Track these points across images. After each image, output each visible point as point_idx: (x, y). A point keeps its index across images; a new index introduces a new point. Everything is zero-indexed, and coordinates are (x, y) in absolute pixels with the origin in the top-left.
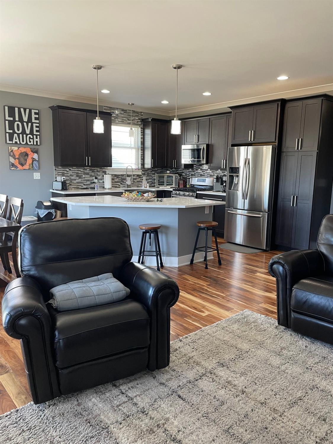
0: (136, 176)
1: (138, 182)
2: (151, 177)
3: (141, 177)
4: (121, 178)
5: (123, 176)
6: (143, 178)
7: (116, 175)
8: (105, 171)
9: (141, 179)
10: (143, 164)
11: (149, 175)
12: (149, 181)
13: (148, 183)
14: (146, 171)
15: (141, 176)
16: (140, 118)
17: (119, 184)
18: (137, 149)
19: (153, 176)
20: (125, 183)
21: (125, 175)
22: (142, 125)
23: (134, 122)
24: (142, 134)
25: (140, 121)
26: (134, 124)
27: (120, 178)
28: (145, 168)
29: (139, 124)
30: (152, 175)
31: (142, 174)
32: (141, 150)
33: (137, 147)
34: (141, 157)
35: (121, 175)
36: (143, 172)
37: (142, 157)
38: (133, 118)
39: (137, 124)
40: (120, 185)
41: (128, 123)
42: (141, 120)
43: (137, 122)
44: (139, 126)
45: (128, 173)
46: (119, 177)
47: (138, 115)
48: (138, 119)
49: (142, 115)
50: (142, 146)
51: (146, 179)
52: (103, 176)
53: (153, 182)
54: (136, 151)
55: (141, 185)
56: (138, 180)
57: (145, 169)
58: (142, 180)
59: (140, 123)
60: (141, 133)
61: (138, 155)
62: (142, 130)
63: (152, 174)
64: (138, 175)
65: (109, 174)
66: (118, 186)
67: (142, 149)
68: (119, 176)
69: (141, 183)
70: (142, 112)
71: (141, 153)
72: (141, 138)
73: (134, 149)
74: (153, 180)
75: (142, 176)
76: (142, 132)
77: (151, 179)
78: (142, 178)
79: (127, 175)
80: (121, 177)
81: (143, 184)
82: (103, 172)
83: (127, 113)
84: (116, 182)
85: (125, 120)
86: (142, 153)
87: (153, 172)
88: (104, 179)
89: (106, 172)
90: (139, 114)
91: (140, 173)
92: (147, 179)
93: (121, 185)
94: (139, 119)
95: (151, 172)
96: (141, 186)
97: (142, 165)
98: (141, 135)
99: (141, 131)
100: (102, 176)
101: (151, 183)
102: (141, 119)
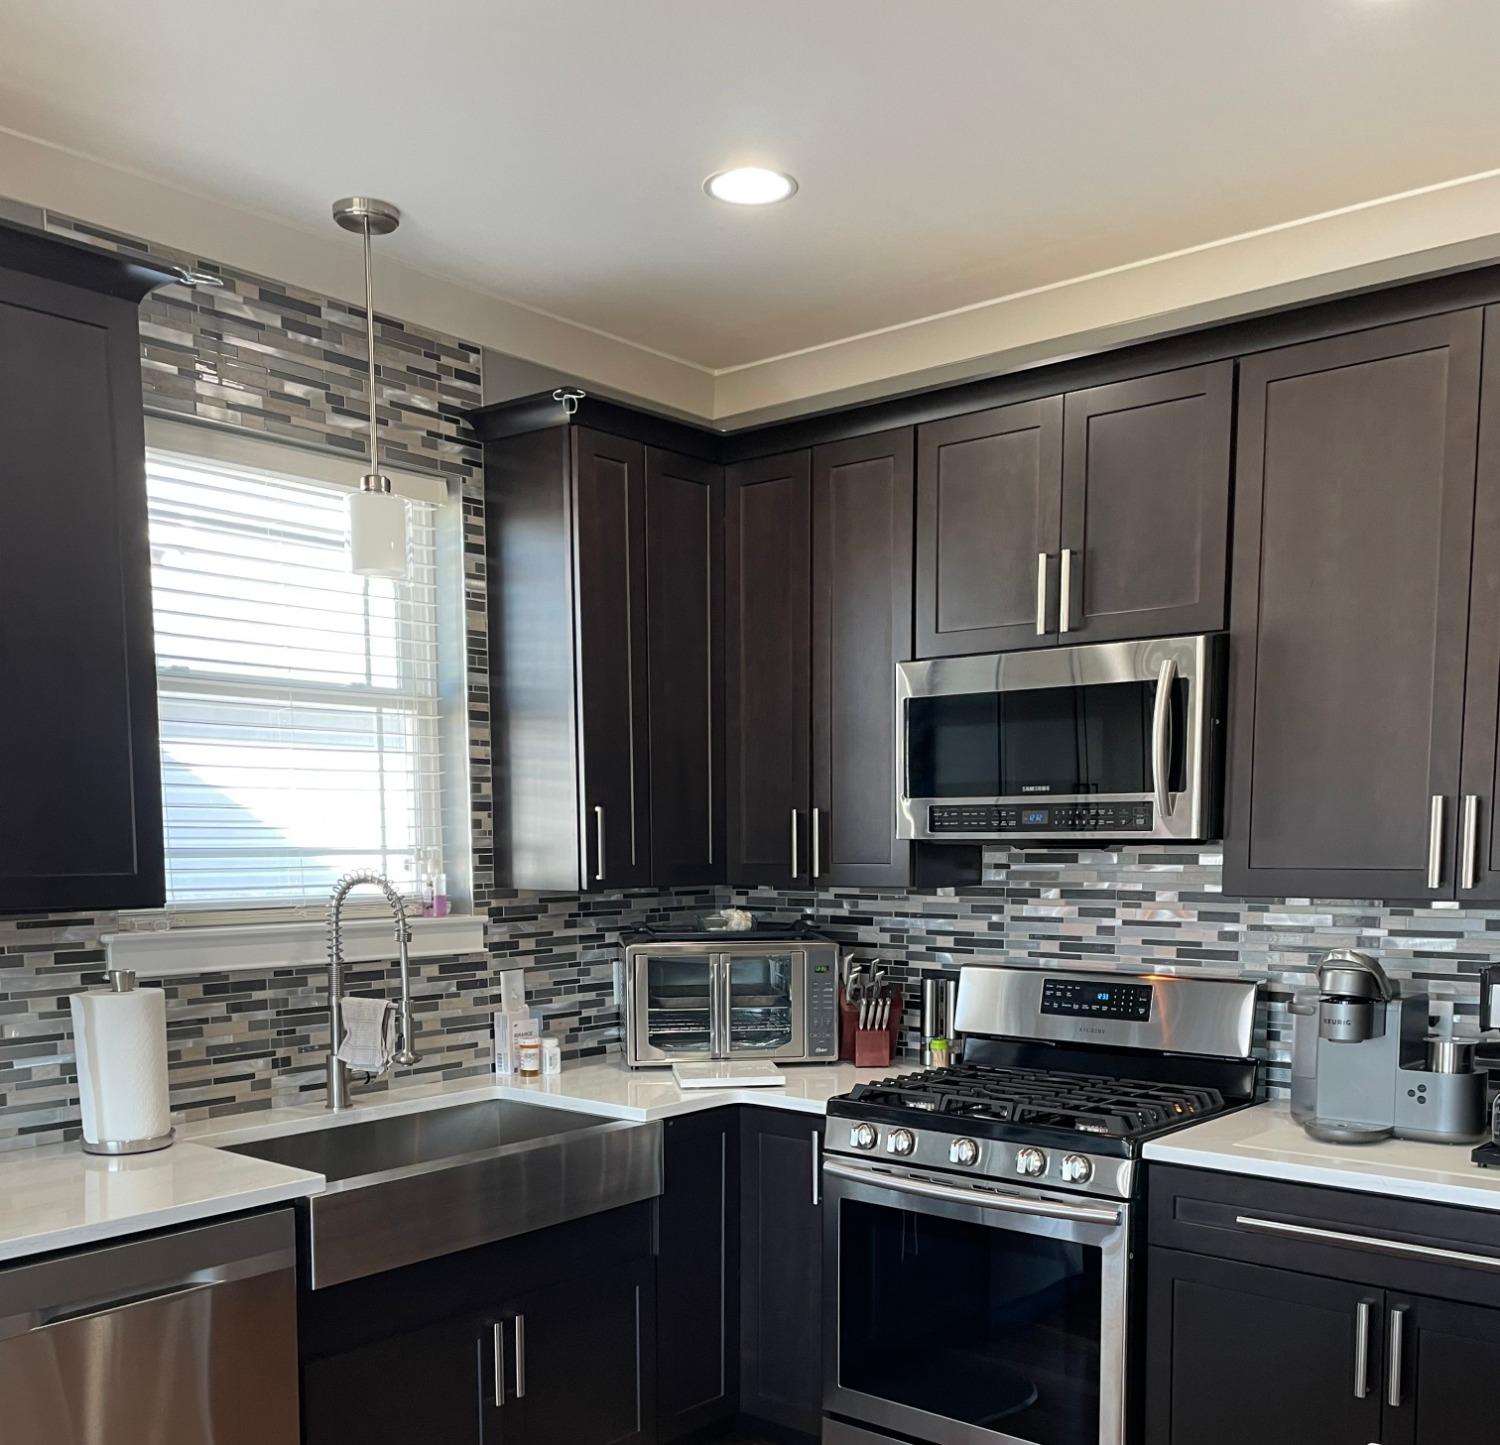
0: (434, 970)
1: (453, 1025)
2: (572, 973)
3: (480, 975)
4: (275, 1003)
5: (303, 982)
6: (502, 990)
7: (215, 985)
8: (90, 946)
9: (479, 1001)
10: (496, 856)
11: (557, 950)
12: (558, 1004)
13: (546, 1031)
14: (527, 914)
15: (483, 966)
16: (455, 402)
17: (259, 1066)
18: (432, 708)
19: (591, 955)
20: (319, 1058)
21: (324, 969)
22: (478, 473)
23: (397, 436)
24: (479, 567)
25: (450, 429)
26: (398, 456)
27: (261, 1005)
28: (515, 893)
29: (448, 467)
30: (578, 948)
31: (493, 947)
32: (473, 715)
33: (429, 689)
34: (476, 789)
35: (279, 972)
36: (500, 933)
37: (487, 788)
38: (389, 393)
39: (431, 463)
40: (266, 1084)
41: (332, 439)
42: (465, 424)
43: (425, 443)
44: (442, 485)
45: (357, 952)
46: (257, 995)
47: (431, 366)
48: (434, 408)
49: (474, 379)
50: (484, 680)
51: (528, 995)
52: (64, 1003)
53: (585, 1013)
54: (423, 724)
55: (486, 1052)
56: (459, 1013)
57: (516, 902)
58: (488, 1008)
59: (453, 452)
60: (470, 548)
61: (445, 764)
62: (480, 522)
63: (583, 938)
64: (450, 966)
65: (131, 982)
66: (242, 1091)
67: (485, 707)
68: (260, 985)
69: (481, 1037)
70: (476, 351)
71: (473, 742)
72: (471, 606)
73: (409, 705)
74: (591, 996)
75: (493, 963)
76: (481, 540)
77: (570, 986)
78: (493, 991)
79: (345, 966)
80: (280, 993)
81: (503, 1044)
82: (59, 959)
83: (316, 332)
84: (221, 1054)
85: (305, 402)
86: (485, 752)
87: (592, 921)
88: (71, 1036)
89: (99, 955)
90: (445, 360)
91: (469, 938)
92: (539, 993)
93: (280, 1080)
94: (446, 412)
95: (569, 925)
96: (488, 1061)
97: (482, 860)
98: (469, 576)
99: (469, 529)
100: (51, 1004)
101: (574, 1022)
102: (464, 414)
